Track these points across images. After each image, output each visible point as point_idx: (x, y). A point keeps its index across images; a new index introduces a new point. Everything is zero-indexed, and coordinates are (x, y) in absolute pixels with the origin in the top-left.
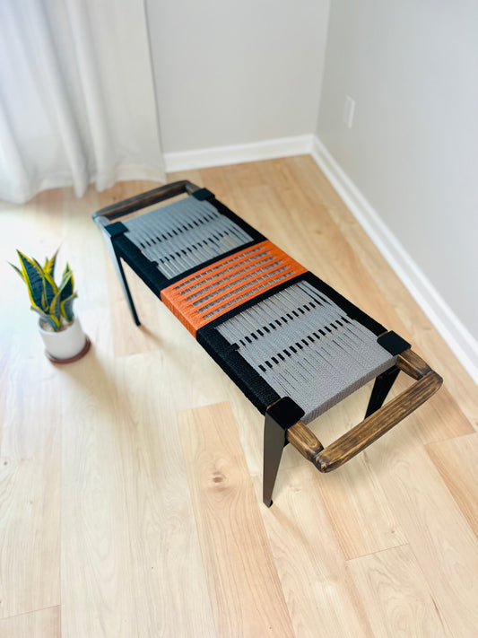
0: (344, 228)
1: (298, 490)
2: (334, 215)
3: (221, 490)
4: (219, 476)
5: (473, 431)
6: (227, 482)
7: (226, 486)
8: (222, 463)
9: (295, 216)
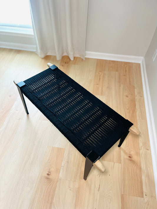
0: (137, 98)
1: (71, 190)
2: (136, 91)
3: (48, 178)
4: (49, 173)
5: (143, 197)
6: (50, 177)
7: (50, 178)
8: (52, 170)
9: (122, 87)
